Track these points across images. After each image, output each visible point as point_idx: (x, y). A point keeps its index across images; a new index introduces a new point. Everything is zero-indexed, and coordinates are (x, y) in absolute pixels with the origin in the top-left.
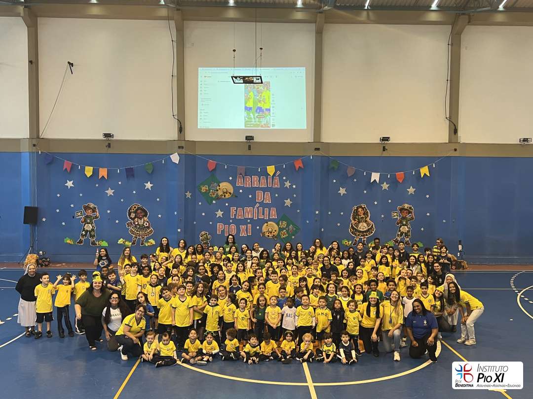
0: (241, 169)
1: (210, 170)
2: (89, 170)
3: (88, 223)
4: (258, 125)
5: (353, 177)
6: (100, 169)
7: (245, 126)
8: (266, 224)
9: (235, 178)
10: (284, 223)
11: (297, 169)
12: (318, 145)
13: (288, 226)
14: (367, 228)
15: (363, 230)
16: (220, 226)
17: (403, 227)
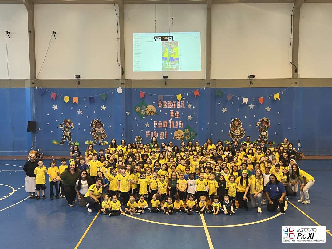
0: (160, 97)
1: (141, 98)
2: (67, 99)
3: (67, 131)
4: (171, 69)
5: (231, 100)
6: (74, 98)
7: (163, 70)
8: (176, 131)
9: (156, 102)
10: (188, 130)
11: (196, 97)
12: (208, 81)
13: (190, 132)
14: (240, 133)
15: (238, 134)
16: (148, 133)
17: (263, 132)
